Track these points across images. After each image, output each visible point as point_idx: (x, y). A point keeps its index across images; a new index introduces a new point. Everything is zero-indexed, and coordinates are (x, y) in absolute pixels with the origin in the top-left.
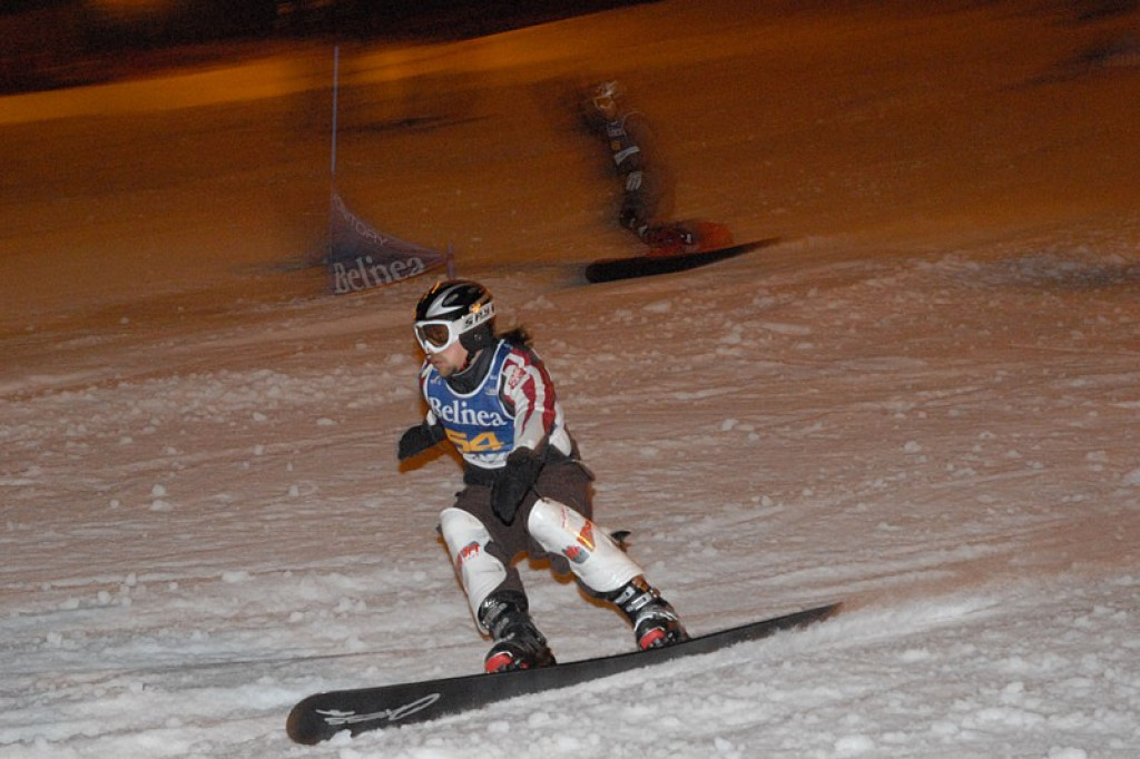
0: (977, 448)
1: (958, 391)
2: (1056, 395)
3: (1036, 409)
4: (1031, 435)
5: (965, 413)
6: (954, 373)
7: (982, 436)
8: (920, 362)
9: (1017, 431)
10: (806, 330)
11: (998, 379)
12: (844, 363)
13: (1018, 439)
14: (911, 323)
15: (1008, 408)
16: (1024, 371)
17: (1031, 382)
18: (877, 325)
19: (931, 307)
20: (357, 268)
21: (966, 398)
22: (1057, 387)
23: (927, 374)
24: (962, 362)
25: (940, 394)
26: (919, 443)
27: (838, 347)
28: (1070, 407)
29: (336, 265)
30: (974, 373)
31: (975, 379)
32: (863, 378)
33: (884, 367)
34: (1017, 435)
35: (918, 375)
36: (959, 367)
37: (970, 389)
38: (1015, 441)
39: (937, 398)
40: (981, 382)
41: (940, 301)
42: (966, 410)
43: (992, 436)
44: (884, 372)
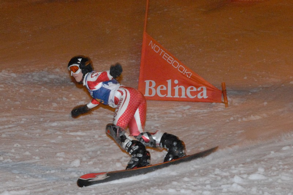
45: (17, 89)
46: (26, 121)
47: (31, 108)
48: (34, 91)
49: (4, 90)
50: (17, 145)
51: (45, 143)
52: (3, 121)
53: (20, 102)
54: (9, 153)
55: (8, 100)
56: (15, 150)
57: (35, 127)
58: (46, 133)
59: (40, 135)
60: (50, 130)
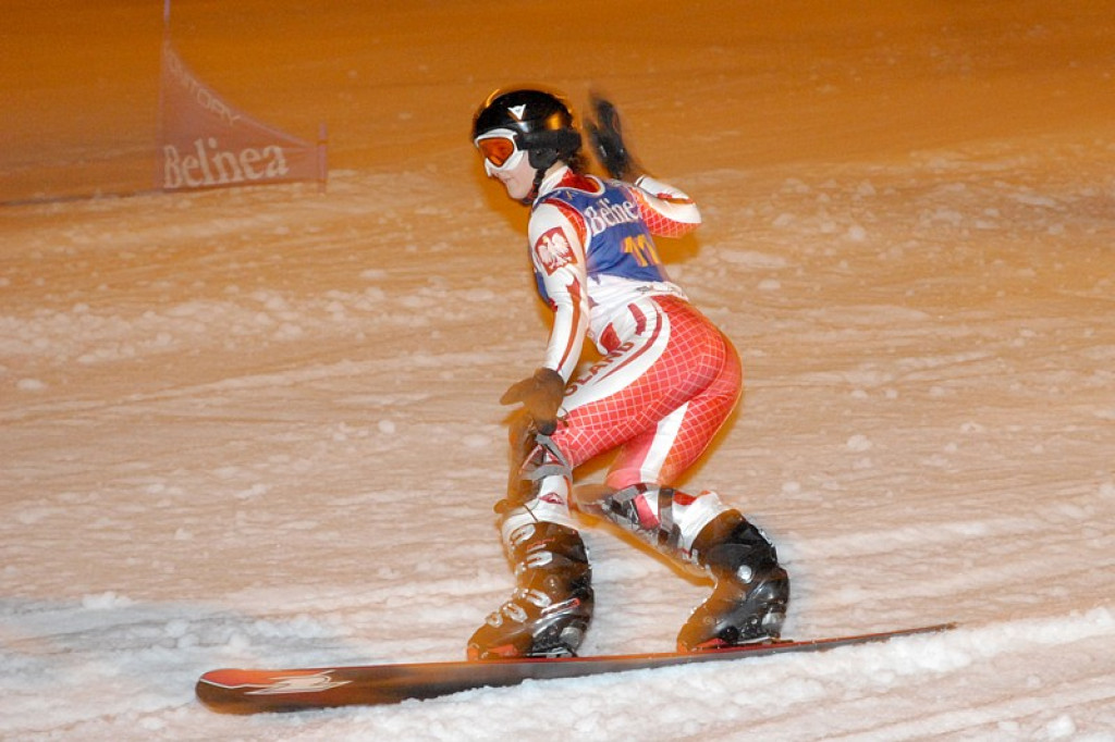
0: (952, 448)
1: (960, 358)
2: (1089, 370)
3: (1055, 389)
4: (1037, 429)
5: (954, 392)
6: (963, 331)
7: (965, 428)
8: (917, 315)
9: (1018, 423)
10: (780, 262)
11: (1018, 343)
12: (814, 313)
13: (1014, 433)
14: (931, 256)
15: (1016, 387)
16: (1059, 332)
17: (1063, 348)
18: (882, 257)
19: (966, 233)
20: (194, 153)
21: (963, 371)
22: (1097, 356)
23: (924, 331)
24: (980, 314)
25: (931, 362)
26: (868, 438)
27: (817, 288)
28: (1103, 388)
29: (167, 148)
30: (987, 331)
31: (986, 340)
32: (833, 335)
33: (865, 320)
34: (1015, 428)
35: (911, 333)
36: (970, 322)
37: (974, 356)
38: (1010, 437)
39: (925, 369)
40: (994, 345)
41: (981, 225)
42: (956, 388)
43: (979, 429)
44: (866, 328)
45: (1041, 222)
46: (1032, 339)
47: (1065, 292)
48: (1098, 232)
49: (997, 227)
50: (973, 428)
51: (1075, 420)
52: (952, 339)
53: (1035, 269)
54: (934, 456)
55: (998, 262)
56: (960, 446)
57: (1055, 362)
58: (1088, 385)
59: (1062, 392)
60: (1102, 373)
